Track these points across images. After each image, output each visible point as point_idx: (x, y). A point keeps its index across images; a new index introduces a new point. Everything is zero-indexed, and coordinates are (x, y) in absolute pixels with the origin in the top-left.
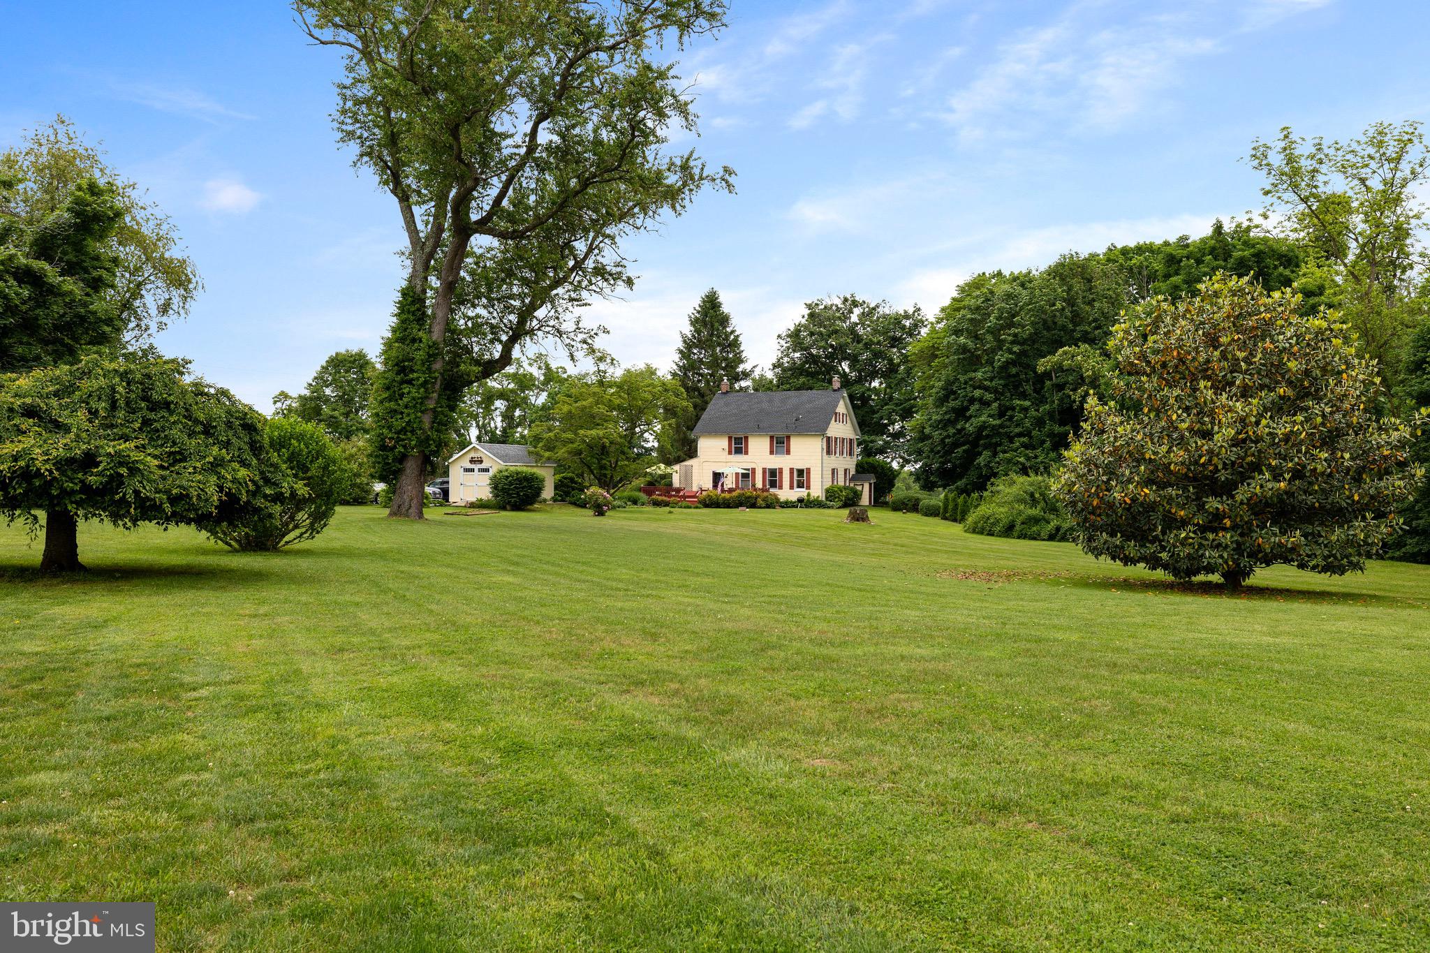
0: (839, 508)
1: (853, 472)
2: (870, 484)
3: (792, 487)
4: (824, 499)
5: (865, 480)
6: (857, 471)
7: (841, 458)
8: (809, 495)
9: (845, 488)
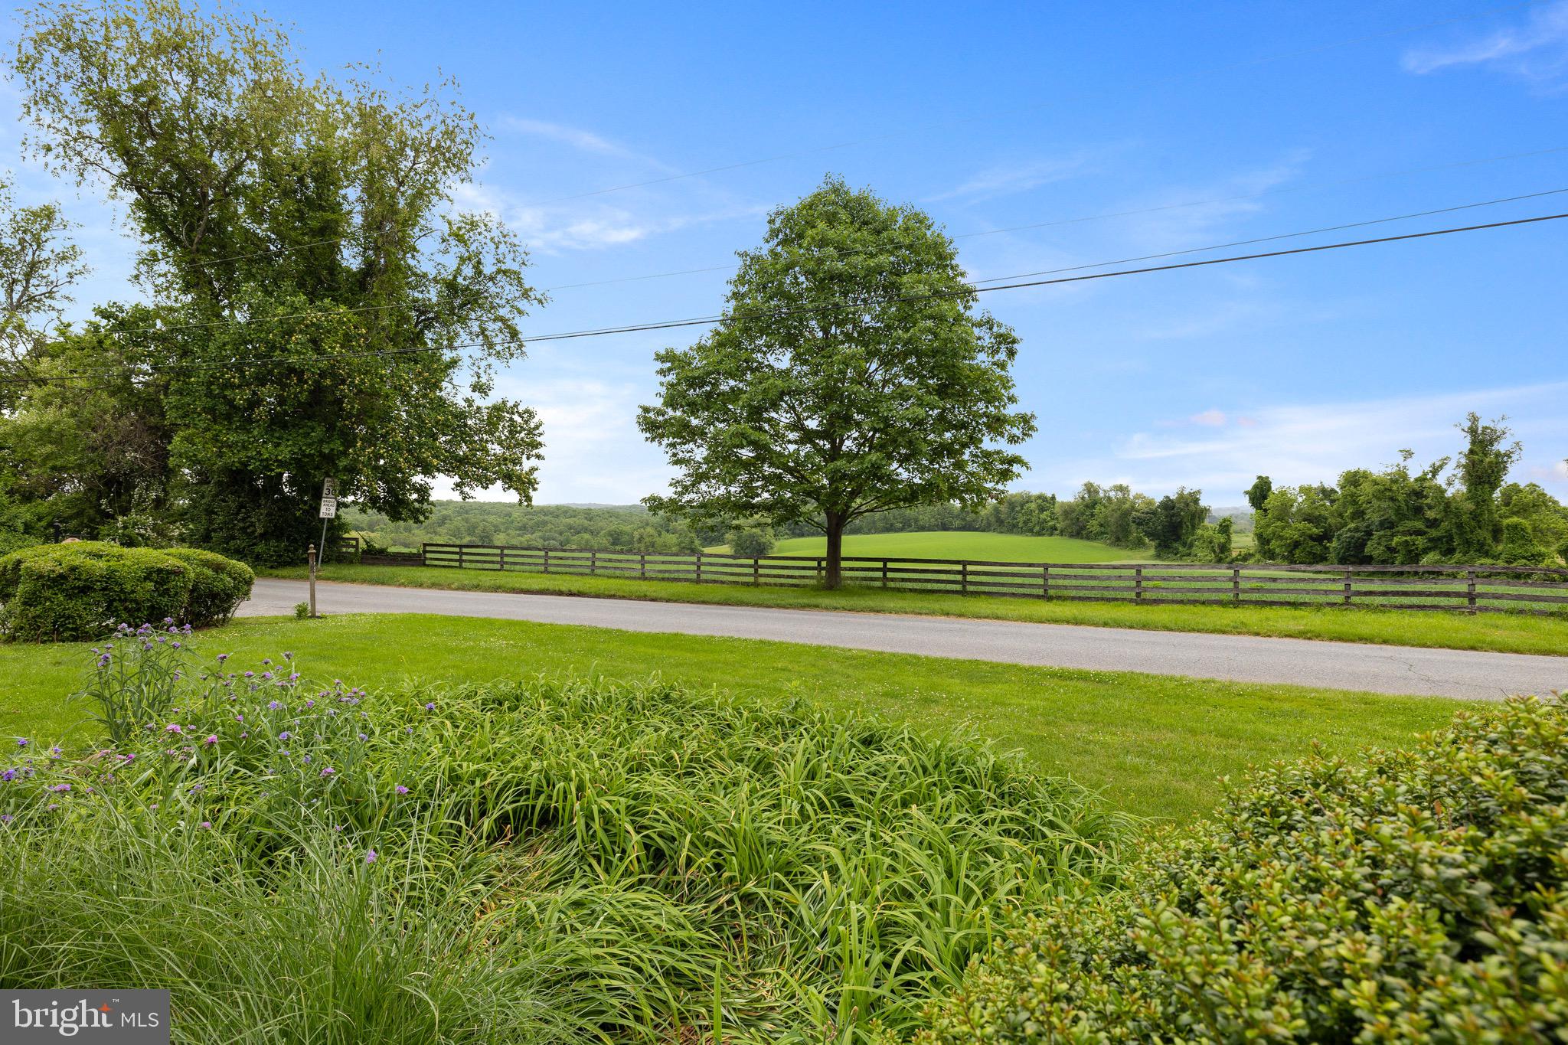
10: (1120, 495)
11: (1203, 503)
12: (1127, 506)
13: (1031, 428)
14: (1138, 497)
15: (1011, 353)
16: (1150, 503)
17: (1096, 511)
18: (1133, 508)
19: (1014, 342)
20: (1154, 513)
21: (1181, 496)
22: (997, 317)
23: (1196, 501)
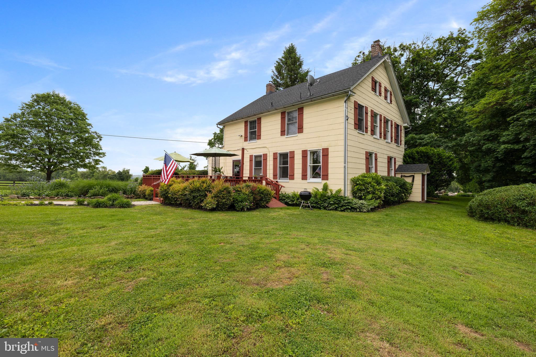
0: (373, 210)
1: (400, 162)
2: (423, 176)
3: (304, 177)
4: (349, 194)
5: (417, 171)
6: (405, 161)
7: (382, 141)
8: (325, 188)
9: (387, 179)
10: (103, 170)
11: (130, 173)
12: (106, 173)
13: (105, 155)
14: (109, 170)
15: (100, 140)
16: (114, 172)
17: (94, 174)
18: (108, 174)
19: (101, 138)
20: (115, 176)
21: (124, 171)
22: (97, 132)
23: (128, 172)
